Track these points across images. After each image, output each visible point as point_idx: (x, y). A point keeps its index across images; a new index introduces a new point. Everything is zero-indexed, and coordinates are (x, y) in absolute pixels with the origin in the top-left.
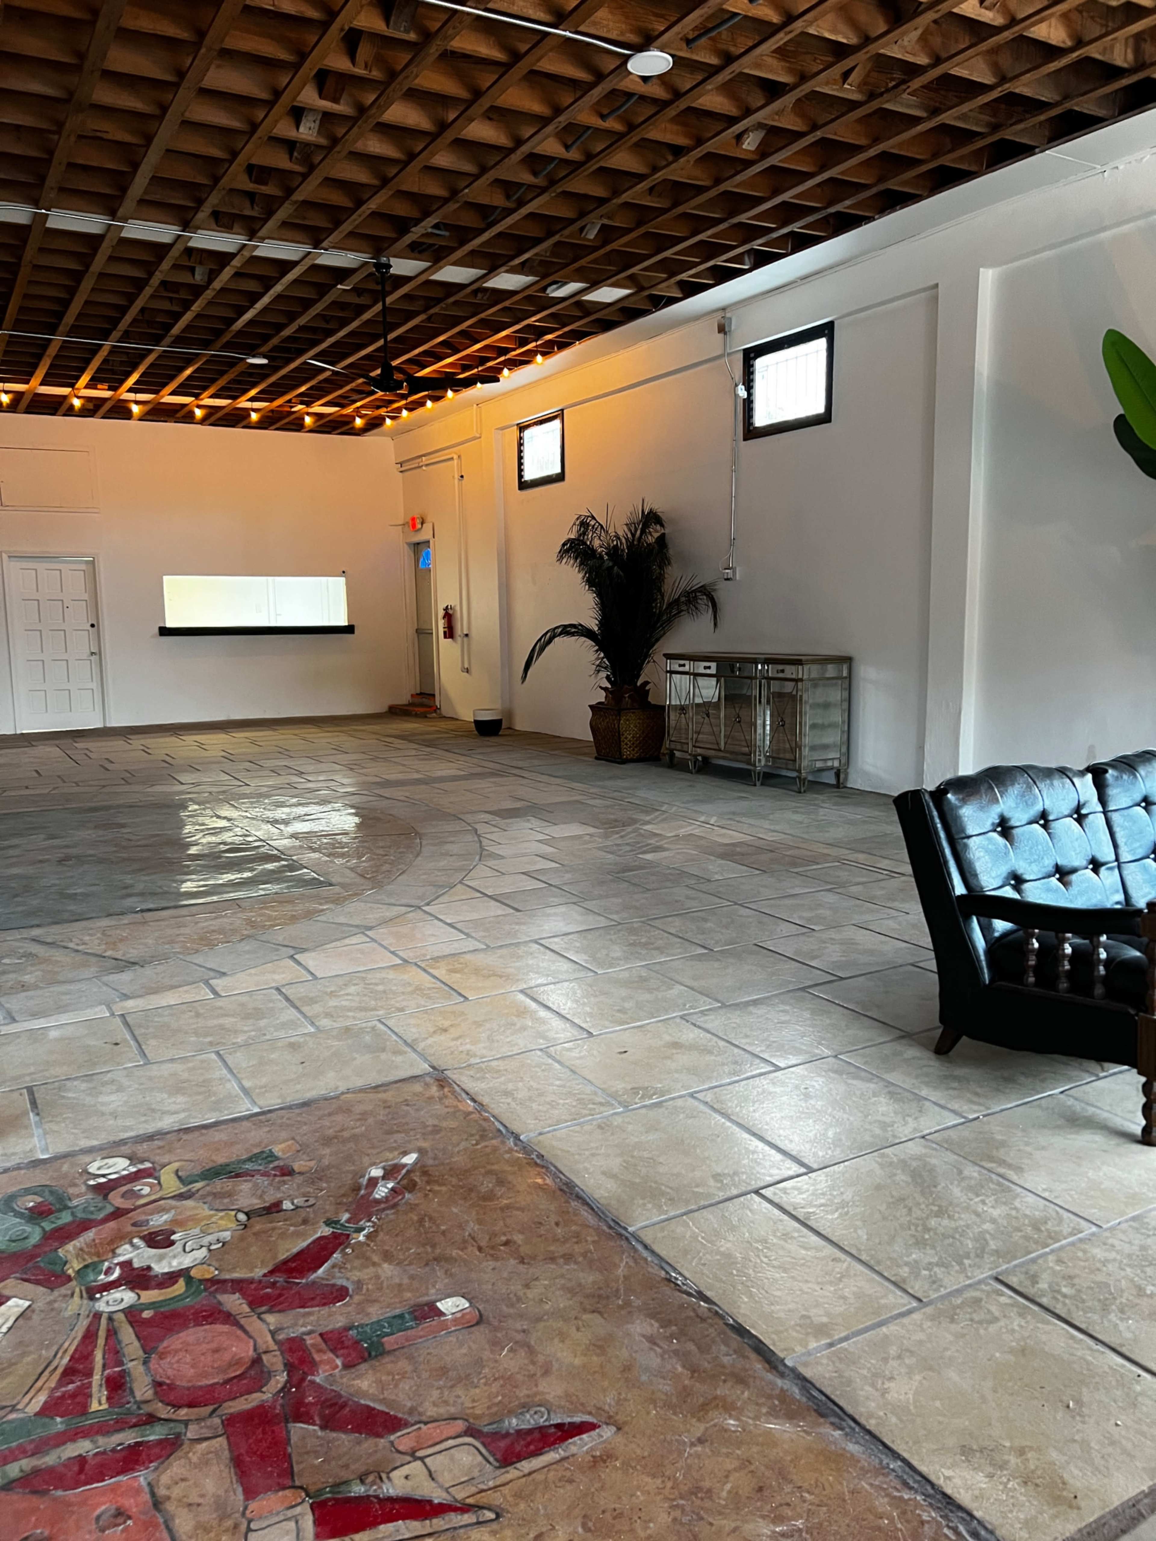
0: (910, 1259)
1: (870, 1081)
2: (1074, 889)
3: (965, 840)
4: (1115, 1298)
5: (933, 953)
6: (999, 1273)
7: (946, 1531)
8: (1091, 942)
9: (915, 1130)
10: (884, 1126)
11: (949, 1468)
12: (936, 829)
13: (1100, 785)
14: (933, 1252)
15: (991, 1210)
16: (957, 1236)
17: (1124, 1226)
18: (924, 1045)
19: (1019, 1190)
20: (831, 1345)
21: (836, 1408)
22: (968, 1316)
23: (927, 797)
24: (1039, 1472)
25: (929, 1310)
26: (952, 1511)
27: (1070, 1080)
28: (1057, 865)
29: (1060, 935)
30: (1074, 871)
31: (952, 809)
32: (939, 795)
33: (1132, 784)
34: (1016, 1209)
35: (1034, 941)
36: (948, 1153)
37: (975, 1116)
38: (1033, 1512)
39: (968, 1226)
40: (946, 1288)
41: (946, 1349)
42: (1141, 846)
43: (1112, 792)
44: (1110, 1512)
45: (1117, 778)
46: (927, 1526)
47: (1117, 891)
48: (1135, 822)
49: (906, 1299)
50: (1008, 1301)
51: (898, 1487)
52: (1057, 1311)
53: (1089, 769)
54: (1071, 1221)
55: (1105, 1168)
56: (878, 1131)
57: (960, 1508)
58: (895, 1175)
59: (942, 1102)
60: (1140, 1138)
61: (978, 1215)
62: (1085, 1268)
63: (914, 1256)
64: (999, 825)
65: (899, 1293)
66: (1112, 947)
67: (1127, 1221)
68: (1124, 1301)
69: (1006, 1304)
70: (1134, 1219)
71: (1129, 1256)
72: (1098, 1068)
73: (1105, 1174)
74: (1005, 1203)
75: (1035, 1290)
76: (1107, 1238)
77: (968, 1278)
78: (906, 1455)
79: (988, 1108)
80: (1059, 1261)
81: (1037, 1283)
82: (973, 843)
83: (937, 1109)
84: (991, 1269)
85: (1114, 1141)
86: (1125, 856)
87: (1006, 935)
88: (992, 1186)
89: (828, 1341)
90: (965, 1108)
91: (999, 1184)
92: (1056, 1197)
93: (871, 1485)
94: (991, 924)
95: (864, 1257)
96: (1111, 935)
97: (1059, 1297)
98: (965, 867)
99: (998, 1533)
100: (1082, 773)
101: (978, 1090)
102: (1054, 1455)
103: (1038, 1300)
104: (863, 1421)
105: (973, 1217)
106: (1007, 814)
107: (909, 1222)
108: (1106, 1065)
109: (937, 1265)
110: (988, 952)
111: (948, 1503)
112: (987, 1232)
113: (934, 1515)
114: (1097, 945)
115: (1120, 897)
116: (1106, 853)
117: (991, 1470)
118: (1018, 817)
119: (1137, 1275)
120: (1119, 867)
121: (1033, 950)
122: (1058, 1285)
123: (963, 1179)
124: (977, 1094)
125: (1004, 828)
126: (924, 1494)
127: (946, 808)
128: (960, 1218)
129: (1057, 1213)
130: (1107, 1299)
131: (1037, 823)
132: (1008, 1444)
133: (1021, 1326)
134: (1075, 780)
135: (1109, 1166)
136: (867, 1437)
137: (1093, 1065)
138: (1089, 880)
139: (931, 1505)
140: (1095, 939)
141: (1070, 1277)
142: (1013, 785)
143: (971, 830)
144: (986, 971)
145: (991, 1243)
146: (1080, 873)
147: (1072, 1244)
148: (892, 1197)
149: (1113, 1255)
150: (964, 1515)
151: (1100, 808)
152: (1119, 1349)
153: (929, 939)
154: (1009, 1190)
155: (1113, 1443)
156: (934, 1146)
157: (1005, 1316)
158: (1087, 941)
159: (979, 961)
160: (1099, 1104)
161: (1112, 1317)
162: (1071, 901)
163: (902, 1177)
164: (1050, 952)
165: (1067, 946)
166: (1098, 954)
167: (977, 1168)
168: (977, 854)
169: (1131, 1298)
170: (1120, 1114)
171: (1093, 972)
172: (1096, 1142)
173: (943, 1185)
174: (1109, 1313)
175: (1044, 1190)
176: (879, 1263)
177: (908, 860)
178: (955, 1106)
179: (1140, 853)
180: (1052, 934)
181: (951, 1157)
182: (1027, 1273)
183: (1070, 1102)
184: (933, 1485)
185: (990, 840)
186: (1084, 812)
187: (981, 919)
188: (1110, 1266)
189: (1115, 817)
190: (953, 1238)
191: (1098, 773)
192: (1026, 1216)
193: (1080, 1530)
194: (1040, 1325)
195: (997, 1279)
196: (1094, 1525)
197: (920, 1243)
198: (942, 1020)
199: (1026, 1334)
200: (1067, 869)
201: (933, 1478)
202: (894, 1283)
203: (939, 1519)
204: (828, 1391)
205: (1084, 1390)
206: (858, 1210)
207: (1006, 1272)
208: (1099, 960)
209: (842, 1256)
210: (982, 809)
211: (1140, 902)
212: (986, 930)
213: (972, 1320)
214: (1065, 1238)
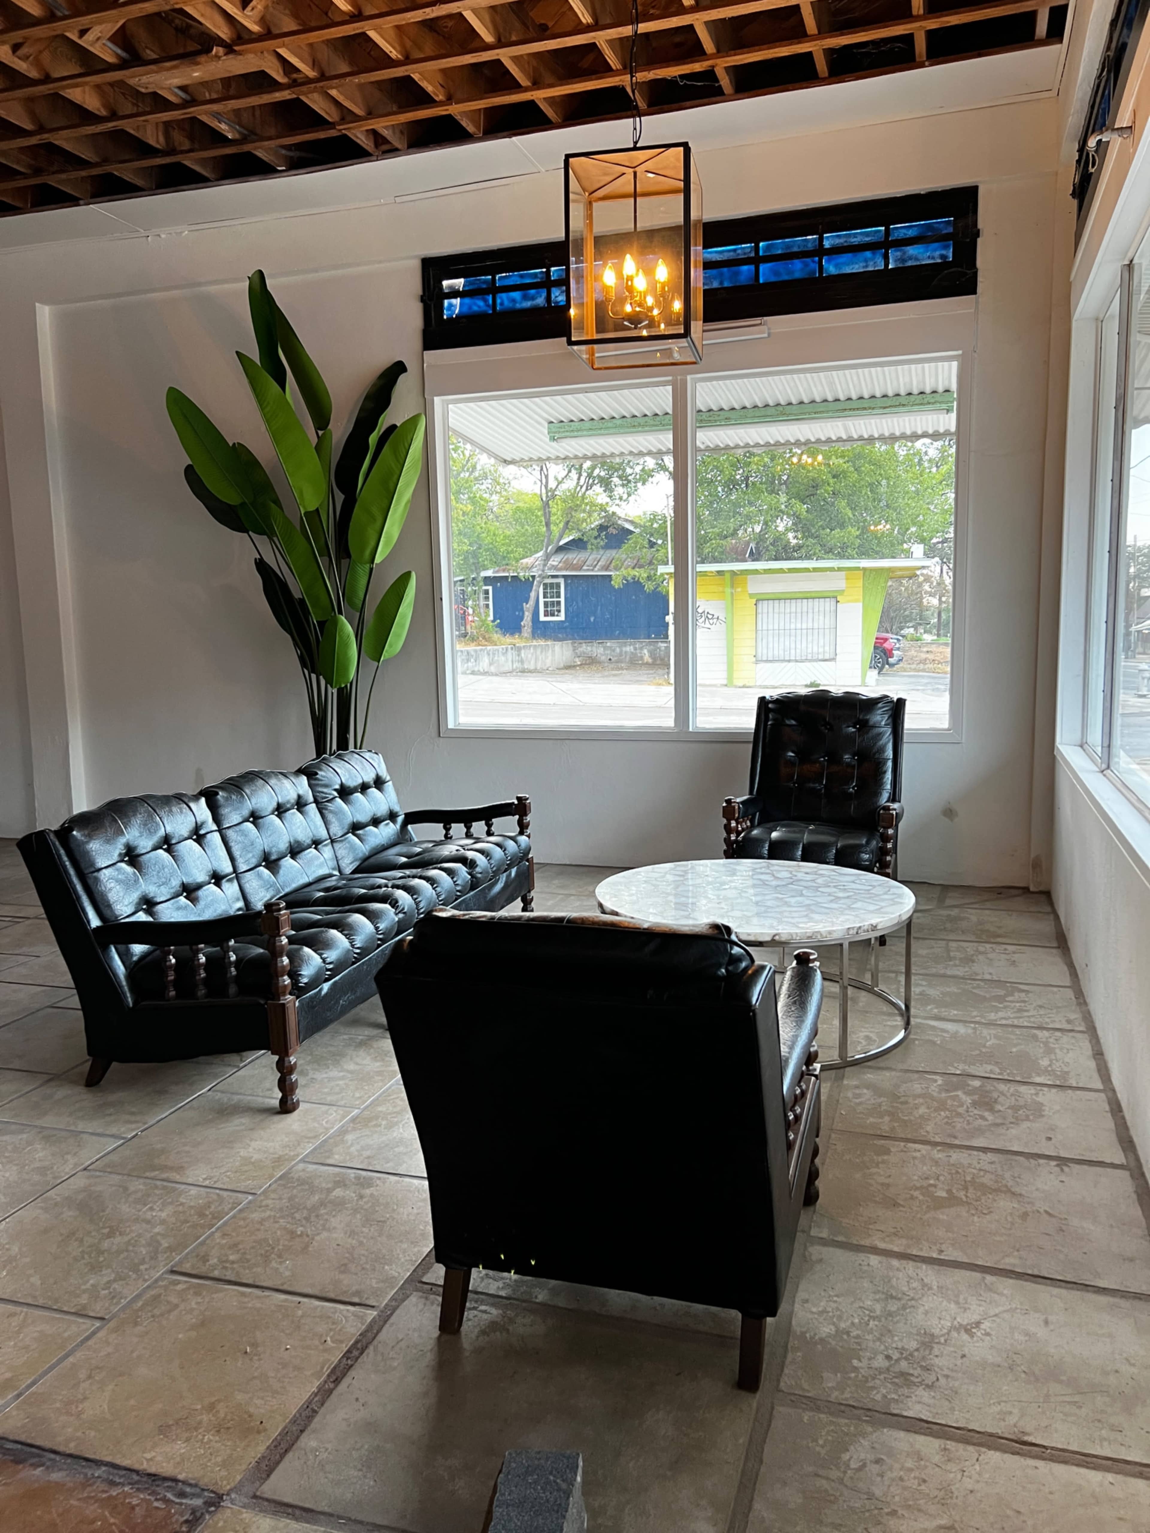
0: (88, 1286)
1: (21, 1132)
2: (202, 904)
3: (96, 874)
4: (273, 1248)
5: (75, 991)
6: (172, 1266)
7: (156, 1504)
8: (222, 948)
9: (76, 1165)
10: (42, 1171)
11: (150, 1451)
12: (65, 867)
13: (213, 807)
14: (109, 1270)
15: (159, 1213)
16: (131, 1248)
17: (274, 1186)
18: (74, 1082)
19: (183, 1187)
20: (19, 1396)
21: (33, 1450)
22: (150, 1314)
23: (52, 836)
24: (229, 1418)
25: (112, 1324)
26: (158, 1486)
27: (216, 1076)
28: (183, 883)
29: (194, 947)
30: (199, 886)
31: (79, 846)
32: (64, 833)
33: (240, 802)
34: (182, 1204)
35: (171, 957)
36: (113, 1176)
37: (134, 1133)
38: (228, 1452)
39: (140, 1235)
40: (126, 1298)
41: (132, 1352)
42: (253, 856)
43: (225, 811)
44: (290, 1422)
45: (227, 799)
46: (137, 1509)
47: (238, 900)
48: (246, 836)
49: (88, 1322)
50: (184, 1286)
51: (106, 1489)
52: (227, 1278)
53: (202, 793)
54: (231, 1197)
55: (254, 1144)
56: (36, 1178)
57: (165, 1479)
58: (62, 1213)
59: (100, 1131)
60: (279, 1110)
61: (148, 1222)
62: (246, 1233)
63: (91, 1282)
64: (126, 854)
65: (81, 1320)
66: (239, 949)
67: (275, 1181)
68: (281, 1247)
69: (183, 1290)
70: (281, 1178)
71: (281, 1209)
72: (238, 1058)
73: (254, 1149)
74: (171, 1203)
75: (207, 1266)
76: (261, 1201)
77: (145, 1281)
78: (108, 1459)
79: (145, 1123)
80: (224, 1235)
81: (208, 1261)
82: (105, 875)
83: (94, 1138)
84: (164, 1266)
85: (259, 1117)
86: (242, 867)
87: (144, 956)
88: (157, 1192)
89: (16, 1393)
90: (123, 1129)
91: (164, 1188)
92: (215, 1182)
93: (79, 1499)
94: (128, 950)
95: (41, 1302)
96: (237, 939)
97: (228, 1265)
98: (98, 899)
99: (201, 1483)
100: (196, 798)
101: (133, 1110)
102: (240, 1397)
103: (211, 1275)
104: (61, 1449)
105: (144, 1225)
106: (133, 843)
107: (83, 1252)
108: (244, 1054)
109: (115, 1280)
110: (129, 976)
111: (154, 1481)
112: (158, 1234)
113: (142, 1496)
114: (226, 951)
115: (241, 904)
116: (226, 867)
117: (187, 1435)
118: (144, 844)
119: (288, 1223)
120: (237, 878)
121: (171, 966)
122: (226, 1255)
123: (129, 1195)
124: (133, 1113)
125: (132, 856)
126: (130, 1484)
127: (73, 846)
128: (131, 1231)
129: (218, 1195)
130: (267, 1251)
131: (161, 848)
132: (199, 1407)
133: (198, 1303)
134: (192, 805)
135: (256, 1140)
136: (69, 1461)
137: (234, 1058)
138: (213, 892)
139: (138, 1490)
140: (225, 945)
141: (236, 1245)
142: (134, 815)
143: (101, 862)
144: (128, 995)
145: (163, 1242)
146: (205, 888)
147: (234, 1217)
148: (61, 1235)
149: (268, 1213)
150: (169, 1484)
151: (215, 828)
152: (281, 1288)
153: (69, 976)
154: (174, 1190)
155: (285, 1365)
156: (98, 1173)
157: (183, 1300)
158: (218, 948)
159: (121, 987)
160: (242, 1091)
161: (274, 1264)
162: (199, 915)
163: (69, 1214)
164: (187, 965)
165: (201, 956)
166: (229, 958)
167: (142, 1181)
168: (109, 886)
169: (286, 1243)
170: (261, 1094)
171: (226, 974)
172: (244, 1124)
173: (110, 1206)
174: (270, 1262)
175: (205, 1179)
176: (56, 1301)
177: (39, 903)
178: (113, 1130)
179: (254, 862)
180: (187, 947)
181: (116, 1178)
182: (197, 1256)
183: (219, 1095)
184: (137, 1472)
185: (119, 870)
186: (202, 832)
187: (119, 946)
188: (267, 1224)
189: (231, 834)
190: (127, 1251)
191: (210, 796)
192: (191, 1207)
193: (268, 1448)
194: (215, 1296)
195: (173, 1272)
196: (279, 1438)
197: (95, 1268)
198: (89, 1054)
199: (202, 1308)
200: (192, 887)
201: (136, 1467)
202: (76, 1314)
203: (148, 1497)
204: (23, 1438)
205: (258, 1333)
206: (28, 1260)
207: (181, 1262)
208: (230, 963)
209: (18, 1309)
210: (108, 841)
211: (259, 906)
212: (125, 956)
213: (153, 1316)
214: (227, 1214)
